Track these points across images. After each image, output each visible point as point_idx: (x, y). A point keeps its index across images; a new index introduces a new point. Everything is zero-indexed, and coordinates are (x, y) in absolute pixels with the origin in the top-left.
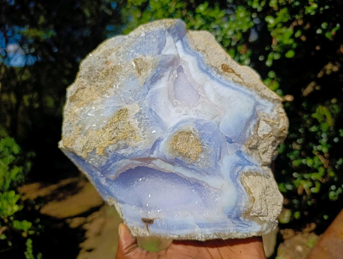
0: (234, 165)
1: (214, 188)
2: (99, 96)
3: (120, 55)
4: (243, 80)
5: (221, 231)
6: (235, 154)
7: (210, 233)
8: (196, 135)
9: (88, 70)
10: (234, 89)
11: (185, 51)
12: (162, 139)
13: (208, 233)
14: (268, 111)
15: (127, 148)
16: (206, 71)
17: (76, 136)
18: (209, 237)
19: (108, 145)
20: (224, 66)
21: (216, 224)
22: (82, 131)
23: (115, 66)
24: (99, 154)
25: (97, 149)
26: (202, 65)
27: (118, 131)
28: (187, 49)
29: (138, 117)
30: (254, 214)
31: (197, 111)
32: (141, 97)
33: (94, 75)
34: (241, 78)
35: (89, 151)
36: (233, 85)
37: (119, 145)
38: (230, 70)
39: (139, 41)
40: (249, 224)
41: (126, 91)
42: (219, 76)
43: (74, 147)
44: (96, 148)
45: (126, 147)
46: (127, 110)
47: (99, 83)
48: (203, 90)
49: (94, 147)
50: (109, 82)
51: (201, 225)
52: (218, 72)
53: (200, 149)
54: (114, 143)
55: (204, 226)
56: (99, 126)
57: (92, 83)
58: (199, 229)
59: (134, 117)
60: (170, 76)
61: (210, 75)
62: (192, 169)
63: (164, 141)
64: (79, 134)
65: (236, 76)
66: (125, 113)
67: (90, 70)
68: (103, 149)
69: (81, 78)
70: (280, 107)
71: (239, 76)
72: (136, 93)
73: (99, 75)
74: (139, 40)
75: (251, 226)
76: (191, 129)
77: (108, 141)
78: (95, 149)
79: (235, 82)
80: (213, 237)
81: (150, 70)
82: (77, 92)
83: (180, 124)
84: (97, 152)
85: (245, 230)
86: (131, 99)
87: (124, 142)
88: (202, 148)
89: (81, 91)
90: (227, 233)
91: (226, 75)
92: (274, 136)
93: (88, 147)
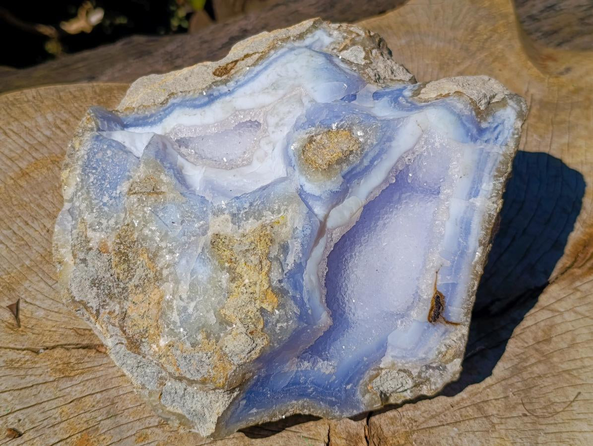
0: (393, 104)
1: (417, 143)
2: (158, 287)
3: (100, 224)
4: (258, 52)
5: (494, 165)
6: (376, 101)
7: (491, 184)
8: (319, 132)
9: (95, 288)
10: (265, 68)
11: (153, 124)
12: (300, 187)
13: (491, 187)
14: (327, 40)
15: (288, 247)
16: (212, 99)
17: (218, 348)
18: (498, 190)
19: (268, 278)
20: (218, 73)
21: (479, 166)
22: (212, 335)
23: (119, 236)
24: (276, 306)
25: (264, 306)
26: (197, 103)
27: (251, 251)
28: (150, 121)
29: (240, 220)
30: (483, 102)
31: (277, 125)
32: (205, 209)
33: (110, 284)
34: (251, 55)
35: (260, 326)
36: (258, 68)
37: (277, 258)
38: (230, 66)
39: (92, 182)
40: (499, 121)
41: (179, 230)
42: (232, 84)
43: (236, 360)
44: (261, 308)
45: (285, 248)
46: (217, 235)
47: (133, 280)
48: (244, 110)
49: (257, 311)
50: (143, 259)
51: (474, 192)
52: (225, 82)
53: (345, 132)
54: (269, 264)
55: (477, 188)
56: (223, 289)
57: (126, 294)
58: (479, 198)
59: (237, 227)
60: (187, 160)
61: (221, 95)
62: (372, 162)
63: (305, 183)
64: (217, 342)
65: (246, 60)
66: (221, 240)
67: (97, 285)
68: (270, 291)
69: (102, 311)
70: (330, 25)
71: (247, 56)
72: (191, 213)
73: (116, 276)
74: (91, 180)
75: (504, 120)
76: (306, 136)
77: (260, 276)
78: (262, 310)
79: (254, 65)
80: (500, 183)
81: (163, 177)
82: (124, 332)
83: (288, 152)
84: (269, 309)
85: (506, 132)
86: (199, 225)
87: (277, 247)
88: (344, 129)
89: (128, 323)
90: (501, 158)
91: (236, 73)
92: (373, 49)
93: (253, 326)
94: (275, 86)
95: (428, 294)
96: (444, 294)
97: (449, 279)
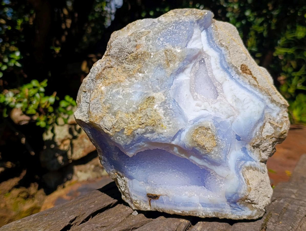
0: (239, 159)
1: (220, 176)
2: (126, 78)
3: (149, 40)
4: (258, 83)
5: (220, 211)
6: (240, 150)
7: (210, 212)
8: (213, 131)
9: (118, 50)
10: (249, 91)
11: (209, 43)
12: (183, 130)
14: (274, 114)
16: (226, 70)
17: (104, 114)
18: (208, 215)
19: (137, 128)
20: (243, 66)
21: (217, 205)
22: (109, 110)
23: (145, 52)
24: (127, 135)
25: (126, 130)
26: (224, 62)
27: (147, 117)
28: (211, 42)
29: (163, 106)
30: (249, 201)
31: (215, 108)
32: (166, 87)
33: (122, 56)
34: (256, 81)
35: (117, 130)
36: (248, 87)
37: (147, 130)
38: (248, 71)
39: (169, 29)
40: (242, 209)
41: (153, 79)
42: (237, 76)
43: (101, 123)
44: (125, 129)
45: (153, 132)
46: (154, 98)
47: (127, 65)
48: (222, 88)
49: (123, 127)
50: (137, 66)
51: (204, 205)
52: (238, 73)
53: (215, 143)
54: (143, 127)
55: (206, 206)
56: (129, 109)
57: (120, 64)
58: (202, 208)
59: (160, 105)
60: (192, 68)
61: (229, 74)
62: (205, 158)
63: (186, 132)
64: (107, 113)
65: (253, 78)
66: (152, 101)
67: (120, 51)
68: (132, 131)
69: (110, 57)
70: (286, 112)
71: (255, 78)
72: (162, 82)
73: (127, 57)
74: (170, 28)
75: (244, 211)
76: (210, 125)
77: (137, 125)
78: (123, 129)
79: (250, 84)
80: (212, 215)
81: (178, 62)
82: (104, 70)
83: (200, 119)
84: (125, 132)
85: (239, 213)
86: (158, 88)
87: (151, 128)
88: (217, 143)
89: (108, 70)
90: (224, 213)
91: (244, 76)
92: (275, 138)
93: (116, 127)
94: (237, 100)
95: (157, 193)
96: (159, 199)
97: (165, 201)
